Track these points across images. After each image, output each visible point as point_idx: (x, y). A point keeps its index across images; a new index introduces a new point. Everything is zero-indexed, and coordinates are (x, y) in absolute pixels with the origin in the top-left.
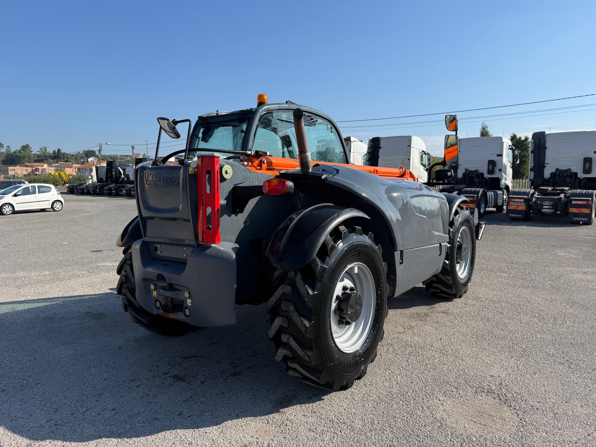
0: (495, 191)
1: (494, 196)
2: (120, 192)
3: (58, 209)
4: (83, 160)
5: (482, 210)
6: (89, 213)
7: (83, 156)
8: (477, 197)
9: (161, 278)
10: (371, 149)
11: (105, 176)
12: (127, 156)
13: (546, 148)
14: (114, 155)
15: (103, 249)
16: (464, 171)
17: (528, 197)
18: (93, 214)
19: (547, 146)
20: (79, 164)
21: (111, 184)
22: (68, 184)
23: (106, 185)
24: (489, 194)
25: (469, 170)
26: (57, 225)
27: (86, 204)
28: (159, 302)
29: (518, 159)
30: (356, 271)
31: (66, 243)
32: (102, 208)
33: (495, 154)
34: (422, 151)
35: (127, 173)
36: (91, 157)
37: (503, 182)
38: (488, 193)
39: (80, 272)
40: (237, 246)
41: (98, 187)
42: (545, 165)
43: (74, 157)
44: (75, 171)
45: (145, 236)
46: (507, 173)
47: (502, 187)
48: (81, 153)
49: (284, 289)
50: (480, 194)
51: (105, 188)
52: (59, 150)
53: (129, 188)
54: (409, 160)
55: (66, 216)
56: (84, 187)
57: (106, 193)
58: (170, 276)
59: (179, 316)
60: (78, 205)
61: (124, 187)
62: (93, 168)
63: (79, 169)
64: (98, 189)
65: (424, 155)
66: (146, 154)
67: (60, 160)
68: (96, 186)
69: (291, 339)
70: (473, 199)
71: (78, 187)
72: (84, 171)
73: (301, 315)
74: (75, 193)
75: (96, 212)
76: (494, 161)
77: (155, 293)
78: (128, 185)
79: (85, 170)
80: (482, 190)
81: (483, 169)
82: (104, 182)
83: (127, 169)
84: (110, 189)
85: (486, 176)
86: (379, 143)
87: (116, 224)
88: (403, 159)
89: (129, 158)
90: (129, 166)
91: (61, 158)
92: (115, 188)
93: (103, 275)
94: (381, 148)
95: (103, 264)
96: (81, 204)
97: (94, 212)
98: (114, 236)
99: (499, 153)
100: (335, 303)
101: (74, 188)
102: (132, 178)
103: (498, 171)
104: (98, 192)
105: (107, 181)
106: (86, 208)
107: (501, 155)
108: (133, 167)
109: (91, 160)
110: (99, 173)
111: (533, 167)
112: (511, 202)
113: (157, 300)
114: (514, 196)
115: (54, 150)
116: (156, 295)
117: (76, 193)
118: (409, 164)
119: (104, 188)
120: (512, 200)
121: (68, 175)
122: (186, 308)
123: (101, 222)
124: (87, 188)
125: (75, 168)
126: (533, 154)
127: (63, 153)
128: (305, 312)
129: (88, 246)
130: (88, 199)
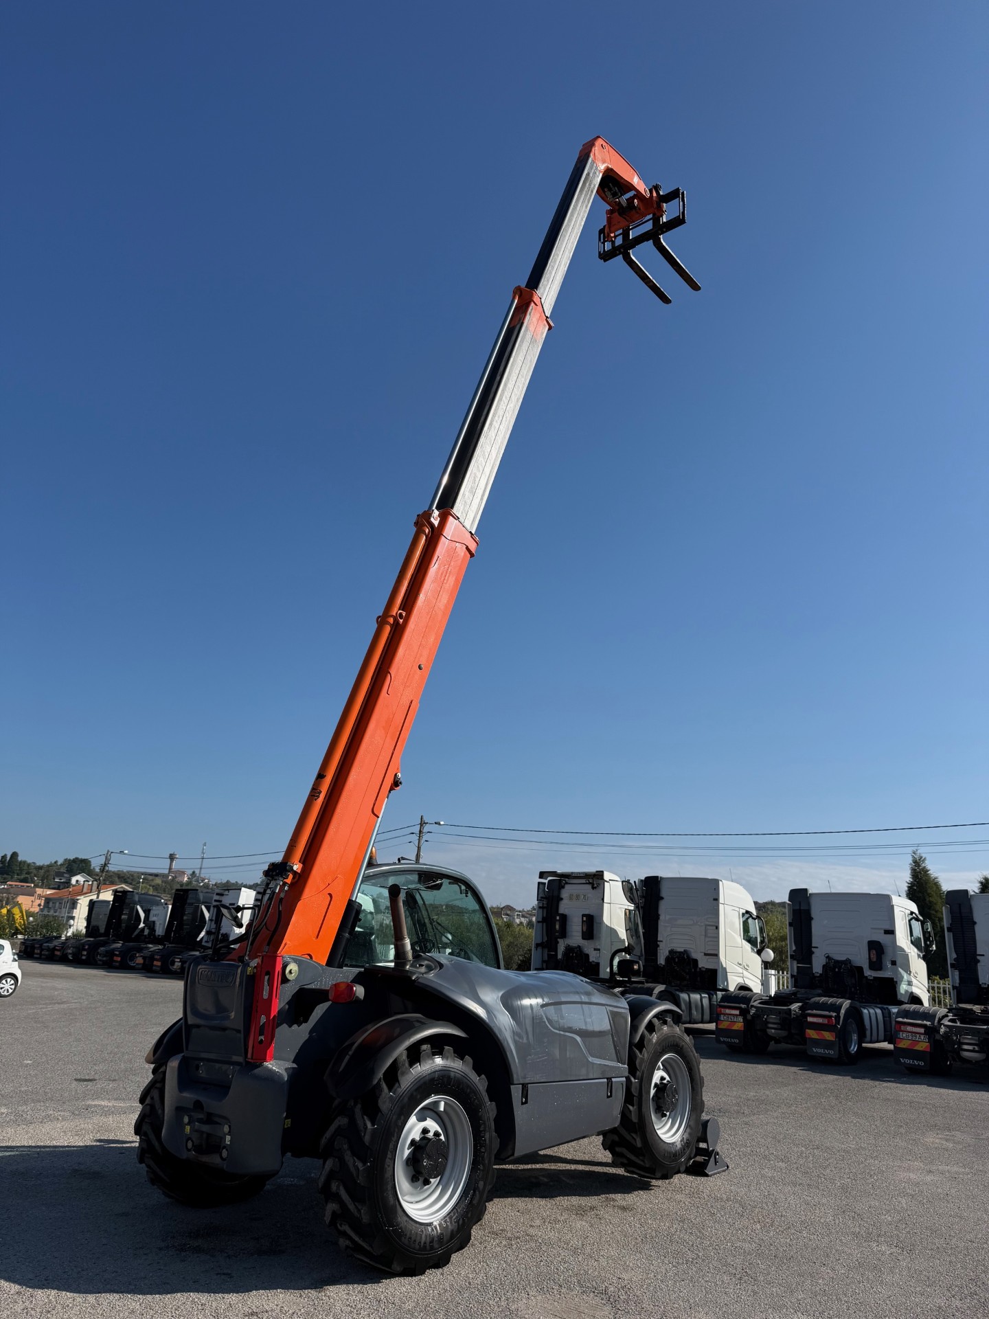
0: (885, 1006)
1: (884, 1017)
2: (131, 960)
3: (6, 993)
4: (60, 879)
5: (854, 1049)
6: (65, 1006)
7: (62, 870)
8: (836, 1017)
9: (198, 1105)
10: (643, 900)
11: (105, 923)
12: (156, 875)
13: (975, 923)
14: (128, 872)
15: (97, 1077)
16: (823, 961)
17: (933, 1023)
18: (73, 1007)
19: (976, 919)
20: (49, 888)
21: (114, 942)
22: (21, 933)
23: (104, 944)
24: (869, 1013)
25: (833, 959)
26: (7, 1026)
27: (60, 984)
28: (192, 1141)
29: (933, 941)
30: (442, 1108)
31: (30, 1062)
32: (92, 996)
33: (882, 929)
34: (744, 911)
35: (152, 918)
36: (79, 873)
37: (903, 988)
38: (865, 1011)
39: (60, 1113)
40: (295, 1066)
41: (87, 947)
42: (978, 957)
43: (42, 872)
44: (39, 905)
45: (187, 1049)
46: (913, 969)
47: (903, 1000)
48: (59, 863)
49: (341, 1121)
50: (843, 1011)
51: (102, 949)
52: (14, 855)
53: (150, 953)
54: (717, 928)
55: (23, 1009)
56: (56, 944)
57: (100, 960)
58: (211, 1104)
59: (214, 1160)
60: (43, 985)
61: (140, 950)
62: (78, 900)
63: (48, 900)
64: (85, 950)
65: (750, 920)
66: (197, 872)
67: (12, 878)
68: (83, 945)
69: (342, 1188)
70: (828, 1022)
71: (45, 944)
72: (57, 904)
73: (354, 1154)
74: (35, 956)
75: (80, 1003)
76: (879, 942)
77: (188, 1128)
78: (150, 946)
79: (60, 903)
80: (846, 1003)
81: (861, 958)
82: (101, 935)
83: (155, 910)
84: (111, 954)
85: (868, 973)
86: (658, 890)
87: (119, 1032)
88: (706, 925)
89: (158, 881)
90: (159, 903)
91: (14, 872)
92: (122, 951)
93: (96, 1119)
94: (662, 898)
95: (96, 1102)
96: (48, 984)
97: (76, 1003)
98: (115, 1054)
99: (888, 928)
100: (408, 1149)
101: (36, 946)
102: (160, 930)
103: (889, 966)
104: (84, 958)
105: (107, 933)
106: (60, 992)
107: (891, 932)
108: (168, 907)
109: (77, 881)
110: (93, 916)
111: (955, 960)
112: (901, 1033)
113: (189, 1139)
114: (905, 1020)
115: (3, 855)
116: (189, 1131)
117: (38, 956)
118: (717, 937)
119: (98, 948)
120: (903, 1028)
121: (26, 911)
122: (224, 1147)
123: (90, 1026)
124: (62, 947)
125: (40, 897)
126: (951, 934)
127: (21, 862)
128: (361, 1151)
129: (69, 1069)
130: (62, 972)
